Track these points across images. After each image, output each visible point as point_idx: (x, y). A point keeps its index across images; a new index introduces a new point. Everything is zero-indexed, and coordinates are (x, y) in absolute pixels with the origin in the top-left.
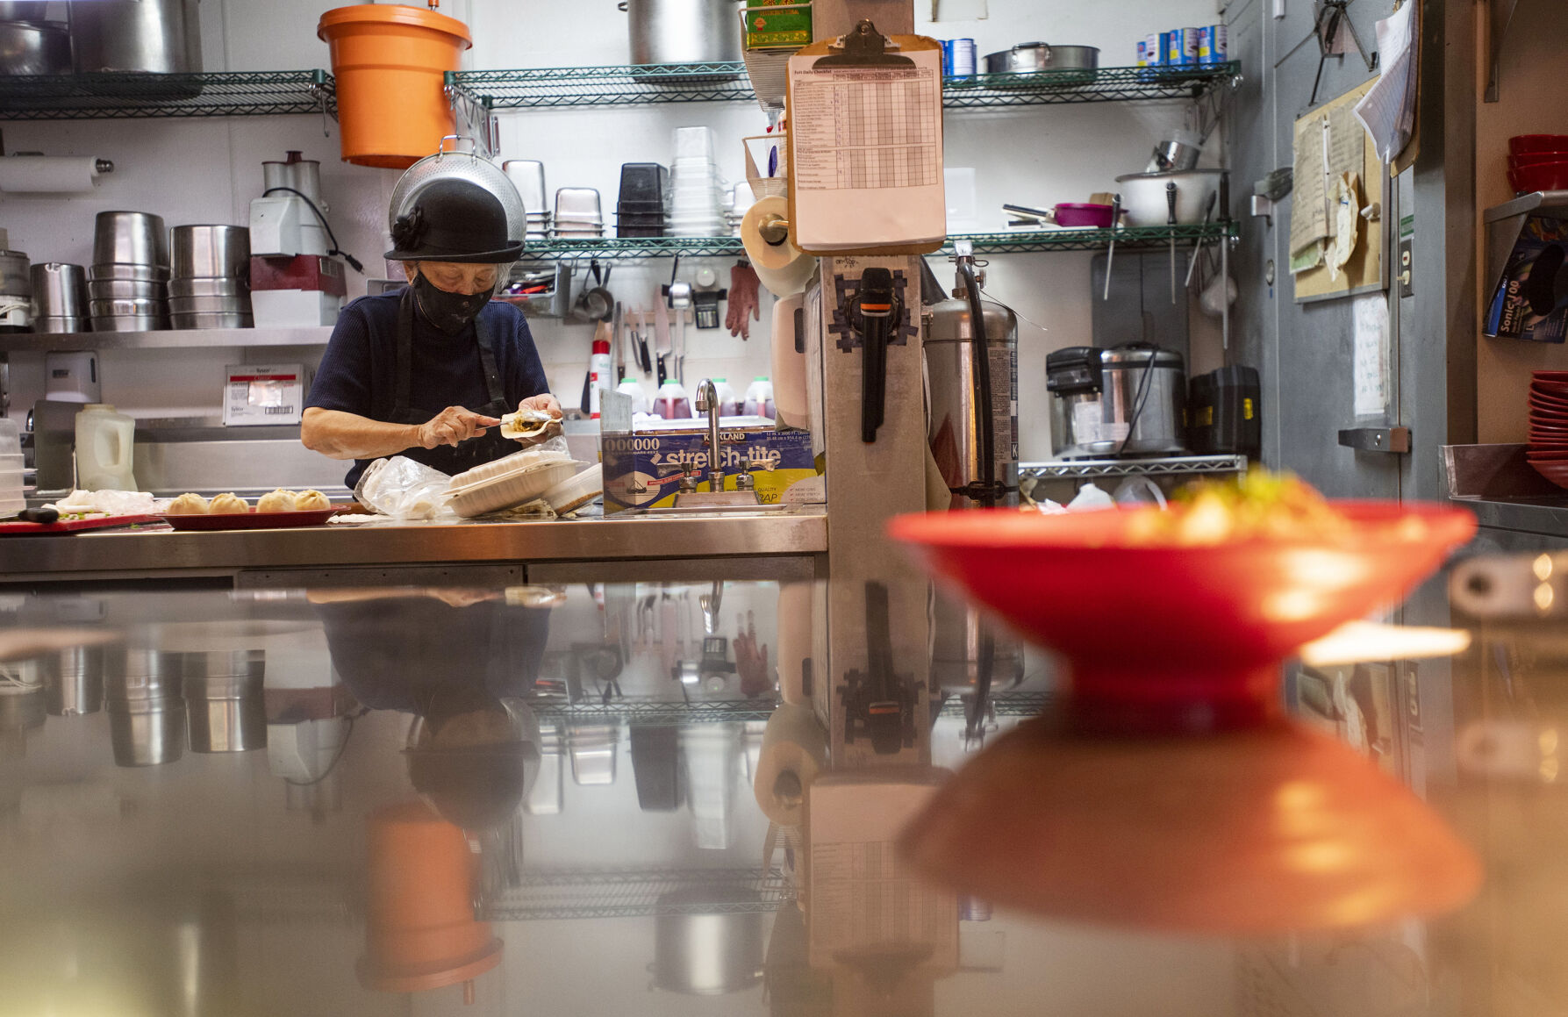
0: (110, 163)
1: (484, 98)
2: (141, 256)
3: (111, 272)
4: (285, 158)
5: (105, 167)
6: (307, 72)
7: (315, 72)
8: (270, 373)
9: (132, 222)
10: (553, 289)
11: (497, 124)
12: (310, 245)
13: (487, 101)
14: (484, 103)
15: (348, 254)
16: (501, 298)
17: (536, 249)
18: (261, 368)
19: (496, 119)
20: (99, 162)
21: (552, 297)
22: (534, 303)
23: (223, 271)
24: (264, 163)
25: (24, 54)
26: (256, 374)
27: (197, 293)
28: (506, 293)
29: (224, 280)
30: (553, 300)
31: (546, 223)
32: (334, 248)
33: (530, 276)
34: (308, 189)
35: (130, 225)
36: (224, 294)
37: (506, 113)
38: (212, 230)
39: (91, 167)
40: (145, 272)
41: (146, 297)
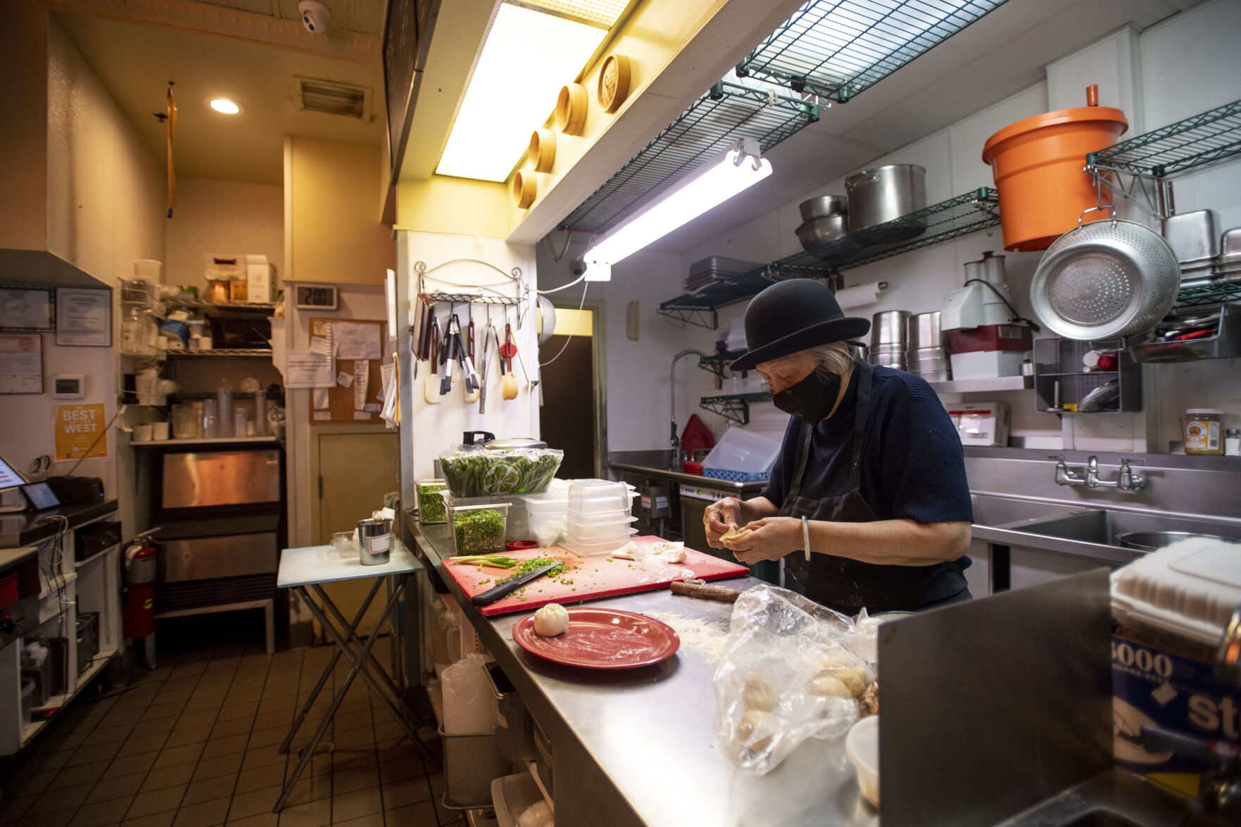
0: (886, 283)
1: (1154, 169)
2: (896, 339)
3: (878, 350)
4: (981, 257)
5: (884, 286)
6: (974, 192)
7: (979, 190)
8: (973, 409)
9: (891, 318)
10: (1216, 333)
11: (1171, 190)
12: (993, 316)
13: (1159, 172)
14: (1155, 173)
15: (1029, 319)
16: (1156, 345)
17: (1194, 295)
18: (968, 405)
19: (1170, 183)
20: (880, 284)
21: (1214, 340)
22: (1194, 348)
23: (938, 344)
24: (965, 264)
25: (835, 232)
26: (964, 409)
27: (921, 359)
28: (1161, 341)
29: (938, 348)
30: (1216, 345)
31: (1213, 267)
32: (1015, 317)
33: (1192, 321)
34: (994, 278)
35: (890, 321)
36: (939, 358)
37: (1183, 175)
38: (931, 317)
39: (875, 288)
40: (898, 348)
41: (899, 363)
